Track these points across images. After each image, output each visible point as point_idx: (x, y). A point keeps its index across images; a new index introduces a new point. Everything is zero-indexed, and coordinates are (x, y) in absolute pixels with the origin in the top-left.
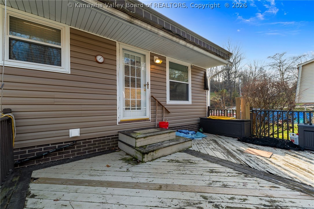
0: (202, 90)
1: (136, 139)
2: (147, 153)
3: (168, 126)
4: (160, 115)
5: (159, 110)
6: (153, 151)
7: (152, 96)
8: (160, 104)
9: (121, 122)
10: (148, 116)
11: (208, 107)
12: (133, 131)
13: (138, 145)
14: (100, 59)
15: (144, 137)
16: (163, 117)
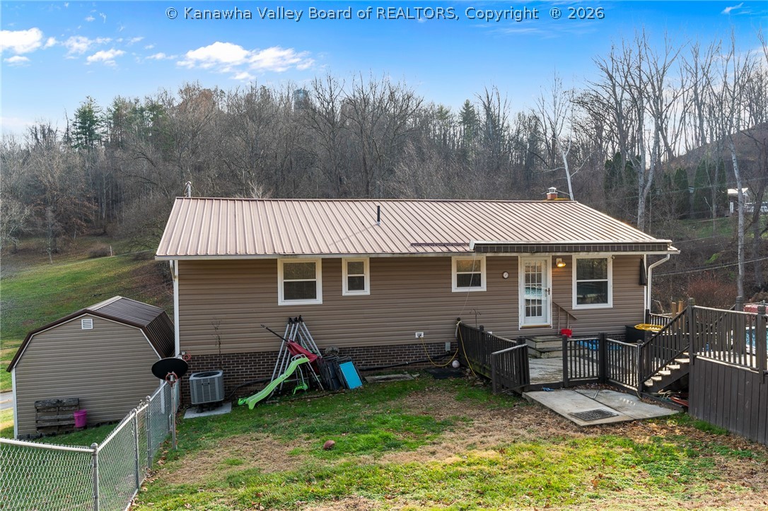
0: (637, 286)
1: (536, 342)
2: (544, 352)
3: (571, 334)
4: (564, 321)
5: (562, 316)
6: (549, 352)
7: (553, 302)
8: (562, 310)
9: (523, 328)
10: (550, 322)
11: (647, 311)
12: (533, 337)
13: (538, 347)
14: (506, 275)
15: (543, 342)
16: (566, 323)
